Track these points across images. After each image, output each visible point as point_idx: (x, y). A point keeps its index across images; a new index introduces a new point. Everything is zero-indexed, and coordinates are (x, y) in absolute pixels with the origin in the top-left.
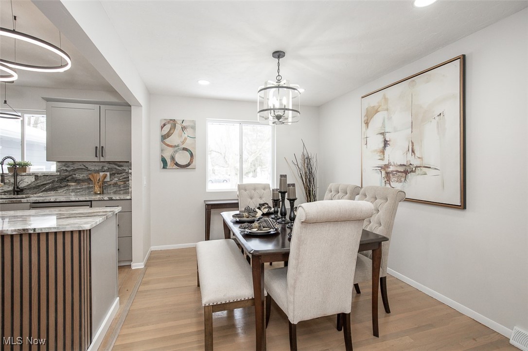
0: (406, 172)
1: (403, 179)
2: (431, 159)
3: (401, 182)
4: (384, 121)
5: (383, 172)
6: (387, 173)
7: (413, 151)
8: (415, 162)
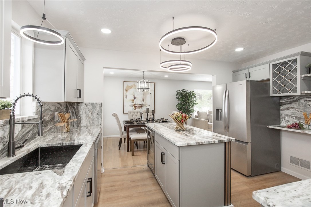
0: (141, 106)
1: (140, 108)
2: (148, 103)
3: (140, 109)
4: (134, 91)
5: (134, 107)
6: (135, 107)
7: (143, 101)
8: (144, 104)
